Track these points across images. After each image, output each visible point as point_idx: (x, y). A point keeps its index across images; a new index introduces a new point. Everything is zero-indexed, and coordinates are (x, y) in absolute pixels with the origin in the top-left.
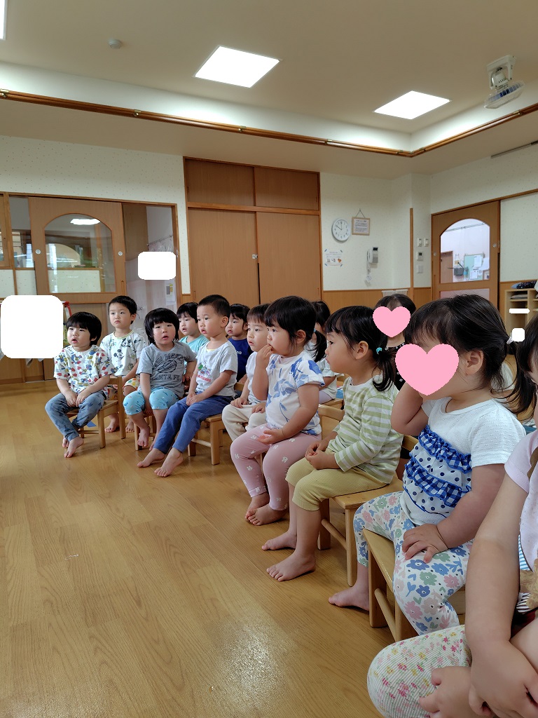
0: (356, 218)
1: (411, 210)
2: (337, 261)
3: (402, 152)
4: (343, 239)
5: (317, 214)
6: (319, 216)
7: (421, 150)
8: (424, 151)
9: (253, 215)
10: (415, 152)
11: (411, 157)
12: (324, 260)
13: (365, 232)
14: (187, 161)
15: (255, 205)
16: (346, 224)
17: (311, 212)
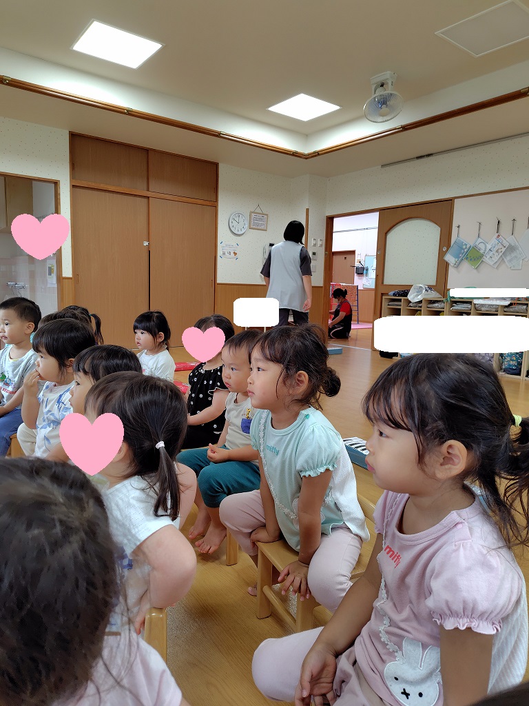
0: (254, 212)
1: (308, 210)
2: (232, 254)
3: (296, 153)
4: (240, 233)
5: (214, 205)
6: (216, 207)
7: (315, 152)
8: (317, 154)
9: (146, 200)
10: (309, 154)
11: (306, 158)
12: (220, 253)
13: (262, 227)
14: (73, 136)
15: (148, 190)
16: (244, 218)
17: (208, 203)
